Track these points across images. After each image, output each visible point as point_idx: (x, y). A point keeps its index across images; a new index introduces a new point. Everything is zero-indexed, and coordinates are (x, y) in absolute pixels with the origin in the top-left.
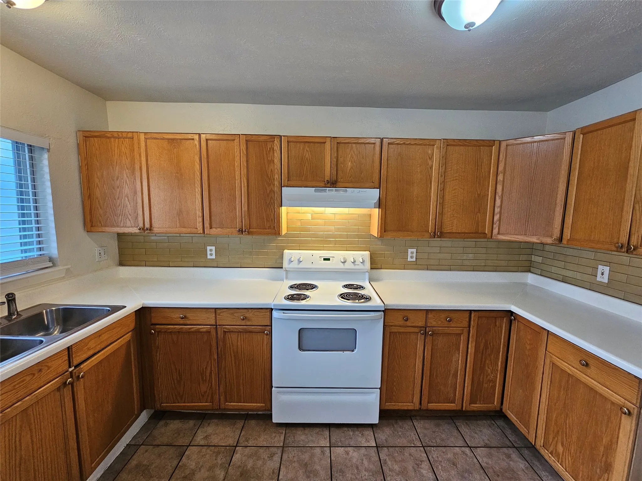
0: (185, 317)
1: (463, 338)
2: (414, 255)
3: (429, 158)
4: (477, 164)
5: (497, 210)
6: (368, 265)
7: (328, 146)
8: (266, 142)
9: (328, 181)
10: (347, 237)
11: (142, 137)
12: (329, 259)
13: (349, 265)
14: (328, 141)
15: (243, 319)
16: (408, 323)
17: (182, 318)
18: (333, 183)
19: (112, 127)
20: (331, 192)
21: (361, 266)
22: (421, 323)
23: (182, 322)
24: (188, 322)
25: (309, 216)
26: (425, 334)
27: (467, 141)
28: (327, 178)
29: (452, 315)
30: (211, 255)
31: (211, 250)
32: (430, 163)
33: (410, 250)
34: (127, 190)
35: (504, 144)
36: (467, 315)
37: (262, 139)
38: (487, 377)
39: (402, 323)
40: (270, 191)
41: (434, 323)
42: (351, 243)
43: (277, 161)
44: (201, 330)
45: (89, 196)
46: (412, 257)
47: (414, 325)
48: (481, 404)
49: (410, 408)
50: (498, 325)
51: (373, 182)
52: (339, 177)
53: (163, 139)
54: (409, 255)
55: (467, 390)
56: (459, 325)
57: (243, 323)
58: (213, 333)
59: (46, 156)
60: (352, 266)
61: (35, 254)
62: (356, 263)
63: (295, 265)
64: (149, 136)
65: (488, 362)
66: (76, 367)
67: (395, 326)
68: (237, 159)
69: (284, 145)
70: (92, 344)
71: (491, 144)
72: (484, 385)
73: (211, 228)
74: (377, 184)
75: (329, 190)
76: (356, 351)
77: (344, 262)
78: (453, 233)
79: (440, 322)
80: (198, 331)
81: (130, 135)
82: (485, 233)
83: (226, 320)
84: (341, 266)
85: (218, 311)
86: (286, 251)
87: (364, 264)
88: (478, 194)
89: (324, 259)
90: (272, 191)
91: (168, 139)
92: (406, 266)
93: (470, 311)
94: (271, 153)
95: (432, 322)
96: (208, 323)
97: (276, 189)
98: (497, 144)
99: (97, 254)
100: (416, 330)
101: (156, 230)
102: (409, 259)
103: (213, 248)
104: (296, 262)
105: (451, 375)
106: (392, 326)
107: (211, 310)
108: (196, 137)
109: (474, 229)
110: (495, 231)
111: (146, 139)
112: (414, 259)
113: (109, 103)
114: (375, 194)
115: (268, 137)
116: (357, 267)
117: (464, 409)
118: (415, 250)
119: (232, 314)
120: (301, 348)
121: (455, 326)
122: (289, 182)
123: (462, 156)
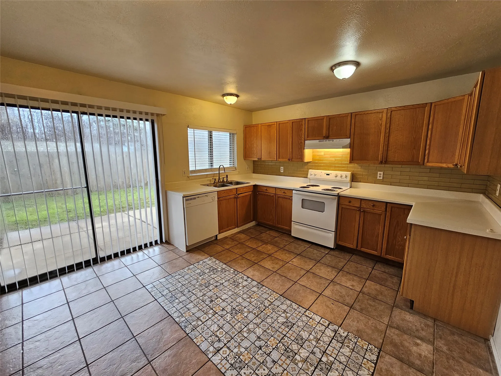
0: (266, 190)
1: (382, 217)
2: (382, 176)
3: (380, 119)
4: (413, 119)
5: (427, 147)
6: (349, 179)
7: (325, 120)
8: (299, 122)
9: (324, 137)
10: (341, 164)
11: (260, 125)
12: (329, 175)
13: (339, 178)
14: (325, 118)
15: (283, 193)
16: (351, 204)
17: (265, 190)
18: (327, 137)
19: (254, 123)
20: (327, 142)
21: (345, 179)
22: (358, 205)
23: (266, 191)
24: (267, 192)
25: (323, 154)
26: (360, 210)
27: (405, 107)
28: (324, 135)
29: (375, 203)
30: (282, 170)
31: (282, 169)
32: (380, 122)
33: (379, 173)
34: (255, 145)
35: (433, 105)
36: (385, 204)
37: (298, 120)
38: (398, 243)
39: (348, 204)
40: (300, 143)
41: (365, 206)
42: (343, 167)
43: (303, 129)
44: (271, 195)
45: (245, 148)
46: (380, 177)
47: (354, 205)
48: (394, 257)
49: (351, 247)
50: (406, 214)
51: (347, 136)
52: (330, 134)
53: (266, 125)
54: (378, 175)
55: (385, 246)
56: (380, 209)
57: (284, 194)
58: (274, 196)
59: (236, 136)
60: (340, 179)
61: (232, 166)
62: (342, 177)
63: (313, 176)
64: (262, 125)
65: (399, 234)
66: (238, 194)
67: (345, 205)
68: (289, 130)
69: (306, 122)
70: (241, 190)
71: (424, 106)
72: (396, 247)
73: (279, 158)
74: (348, 136)
75: (325, 141)
76: (324, 212)
77: (336, 177)
78: (395, 161)
79: (368, 206)
80: (270, 196)
81: (257, 125)
82: (419, 162)
83: (279, 193)
84: (334, 178)
85: (276, 189)
86: (310, 170)
87: (346, 178)
88: (413, 138)
89: (327, 175)
90: (301, 142)
91: (267, 125)
92: (376, 182)
93: (387, 203)
94: (301, 126)
95: (364, 205)
96: (273, 193)
97: (303, 142)
98: (429, 106)
99: (247, 168)
100: (355, 208)
101: (262, 159)
102: (378, 178)
103: (283, 168)
104: (313, 175)
105: (375, 236)
106: (343, 204)
107: (274, 188)
108: (276, 123)
109: (411, 159)
110: (426, 160)
111: (261, 126)
112: (381, 178)
113: (253, 113)
114: (347, 141)
115: (300, 120)
116: (342, 179)
117: (382, 256)
118: (382, 173)
119: (281, 190)
120: (302, 207)
121: (377, 209)
122: (308, 138)
123: (402, 116)
